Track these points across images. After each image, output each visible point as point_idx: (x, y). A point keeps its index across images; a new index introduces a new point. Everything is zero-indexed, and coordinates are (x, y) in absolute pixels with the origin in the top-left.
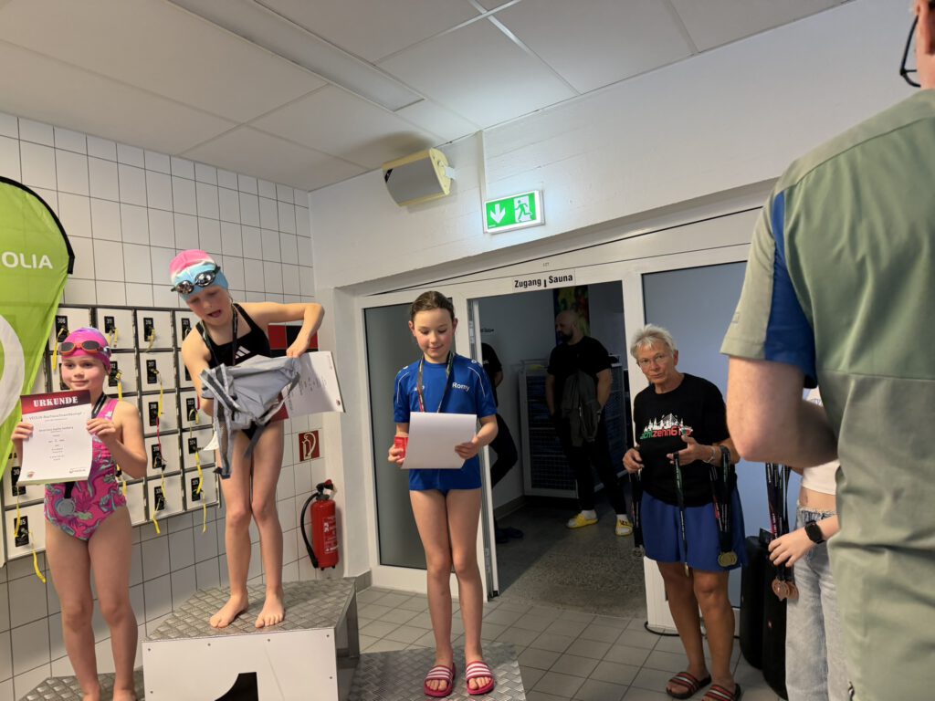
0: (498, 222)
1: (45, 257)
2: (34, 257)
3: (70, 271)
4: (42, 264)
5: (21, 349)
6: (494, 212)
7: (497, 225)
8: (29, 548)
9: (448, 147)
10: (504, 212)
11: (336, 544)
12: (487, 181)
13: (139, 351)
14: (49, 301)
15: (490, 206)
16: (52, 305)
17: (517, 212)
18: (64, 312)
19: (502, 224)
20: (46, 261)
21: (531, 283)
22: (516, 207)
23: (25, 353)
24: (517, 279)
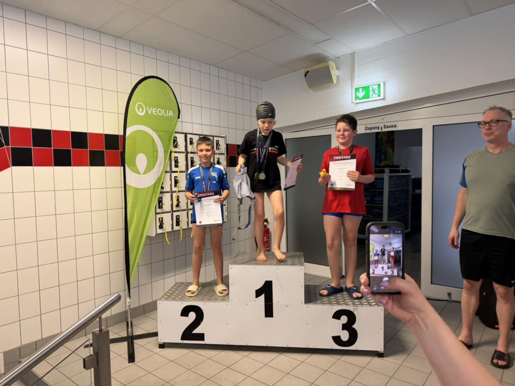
0: (361, 97)
1: (171, 111)
2: (167, 111)
3: (179, 118)
4: (170, 114)
5: (163, 150)
6: (359, 92)
7: (360, 99)
8: (163, 230)
9: (337, 60)
10: (364, 92)
11: (269, 247)
12: (356, 77)
14: (172, 130)
15: (357, 90)
16: (173, 132)
17: (371, 93)
18: (177, 135)
19: (362, 98)
20: (171, 113)
21: (374, 128)
22: (370, 90)
24: (366, 126)
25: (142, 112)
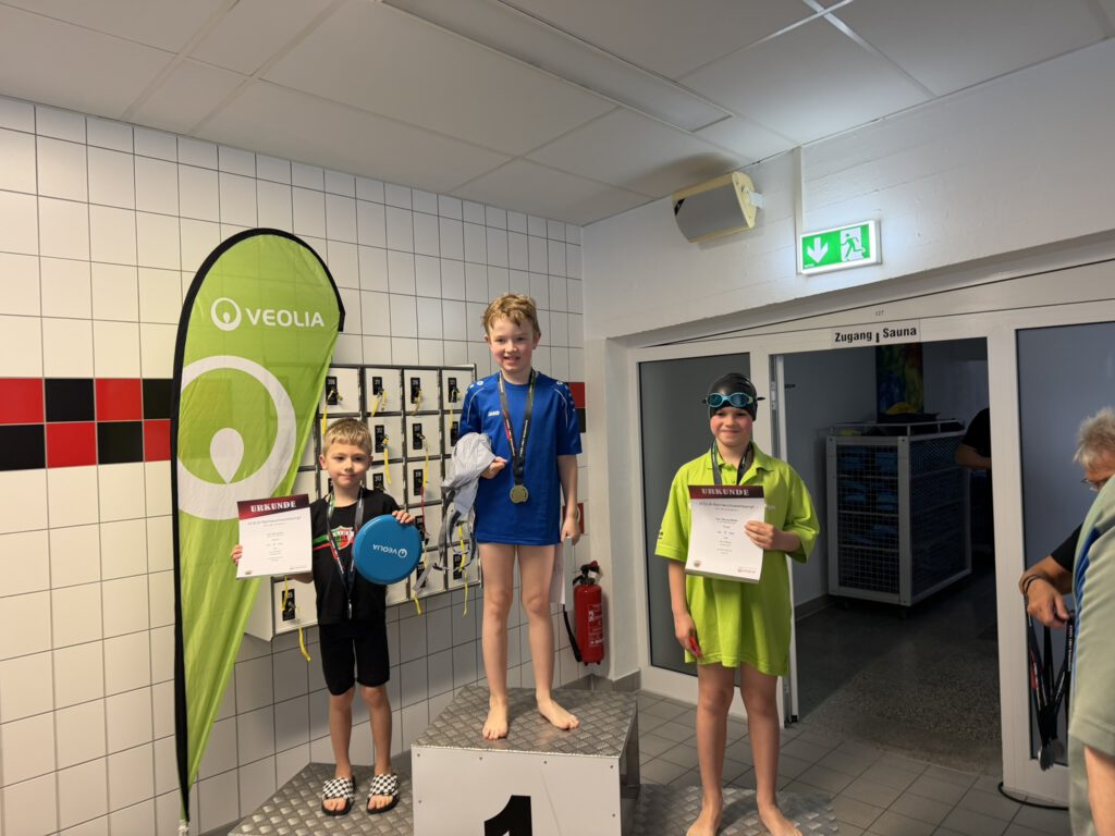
0: (818, 261)
1: (317, 314)
2: (307, 314)
3: (341, 329)
4: (314, 322)
5: (293, 412)
6: (813, 248)
7: (816, 265)
8: (294, 623)
9: (755, 169)
10: (825, 248)
11: (601, 636)
13: (406, 414)
14: (320, 362)
15: (808, 241)
16: (323, 366)
17: (844, 249)
18: (335, 372)
19: (822, 263)
20: (318, 319)
21: (858, 337)
22: (843, 241)
23: (297, 417)
24: (837, 330)
25: (232, 319)
